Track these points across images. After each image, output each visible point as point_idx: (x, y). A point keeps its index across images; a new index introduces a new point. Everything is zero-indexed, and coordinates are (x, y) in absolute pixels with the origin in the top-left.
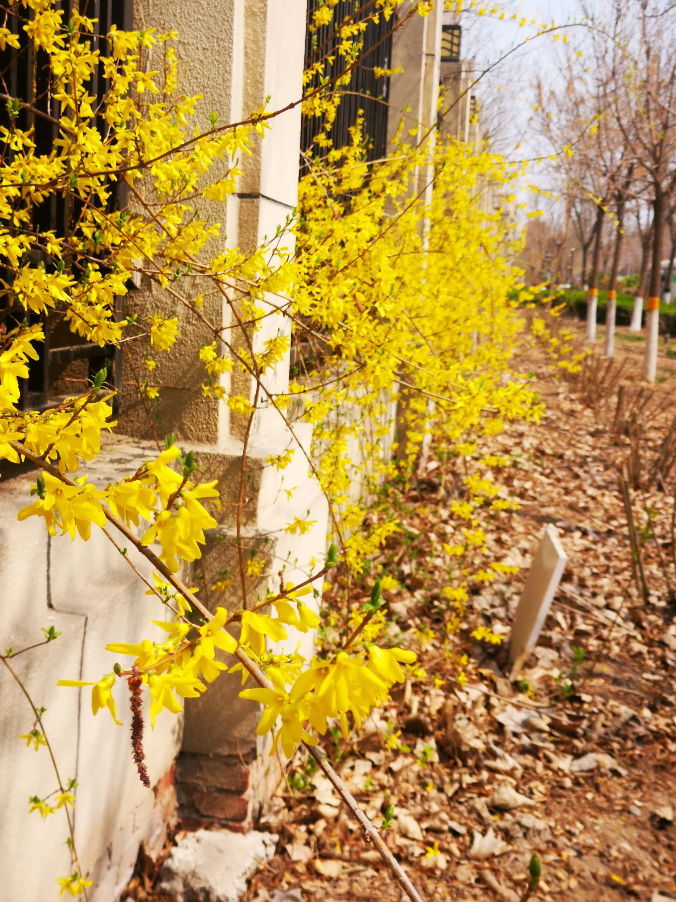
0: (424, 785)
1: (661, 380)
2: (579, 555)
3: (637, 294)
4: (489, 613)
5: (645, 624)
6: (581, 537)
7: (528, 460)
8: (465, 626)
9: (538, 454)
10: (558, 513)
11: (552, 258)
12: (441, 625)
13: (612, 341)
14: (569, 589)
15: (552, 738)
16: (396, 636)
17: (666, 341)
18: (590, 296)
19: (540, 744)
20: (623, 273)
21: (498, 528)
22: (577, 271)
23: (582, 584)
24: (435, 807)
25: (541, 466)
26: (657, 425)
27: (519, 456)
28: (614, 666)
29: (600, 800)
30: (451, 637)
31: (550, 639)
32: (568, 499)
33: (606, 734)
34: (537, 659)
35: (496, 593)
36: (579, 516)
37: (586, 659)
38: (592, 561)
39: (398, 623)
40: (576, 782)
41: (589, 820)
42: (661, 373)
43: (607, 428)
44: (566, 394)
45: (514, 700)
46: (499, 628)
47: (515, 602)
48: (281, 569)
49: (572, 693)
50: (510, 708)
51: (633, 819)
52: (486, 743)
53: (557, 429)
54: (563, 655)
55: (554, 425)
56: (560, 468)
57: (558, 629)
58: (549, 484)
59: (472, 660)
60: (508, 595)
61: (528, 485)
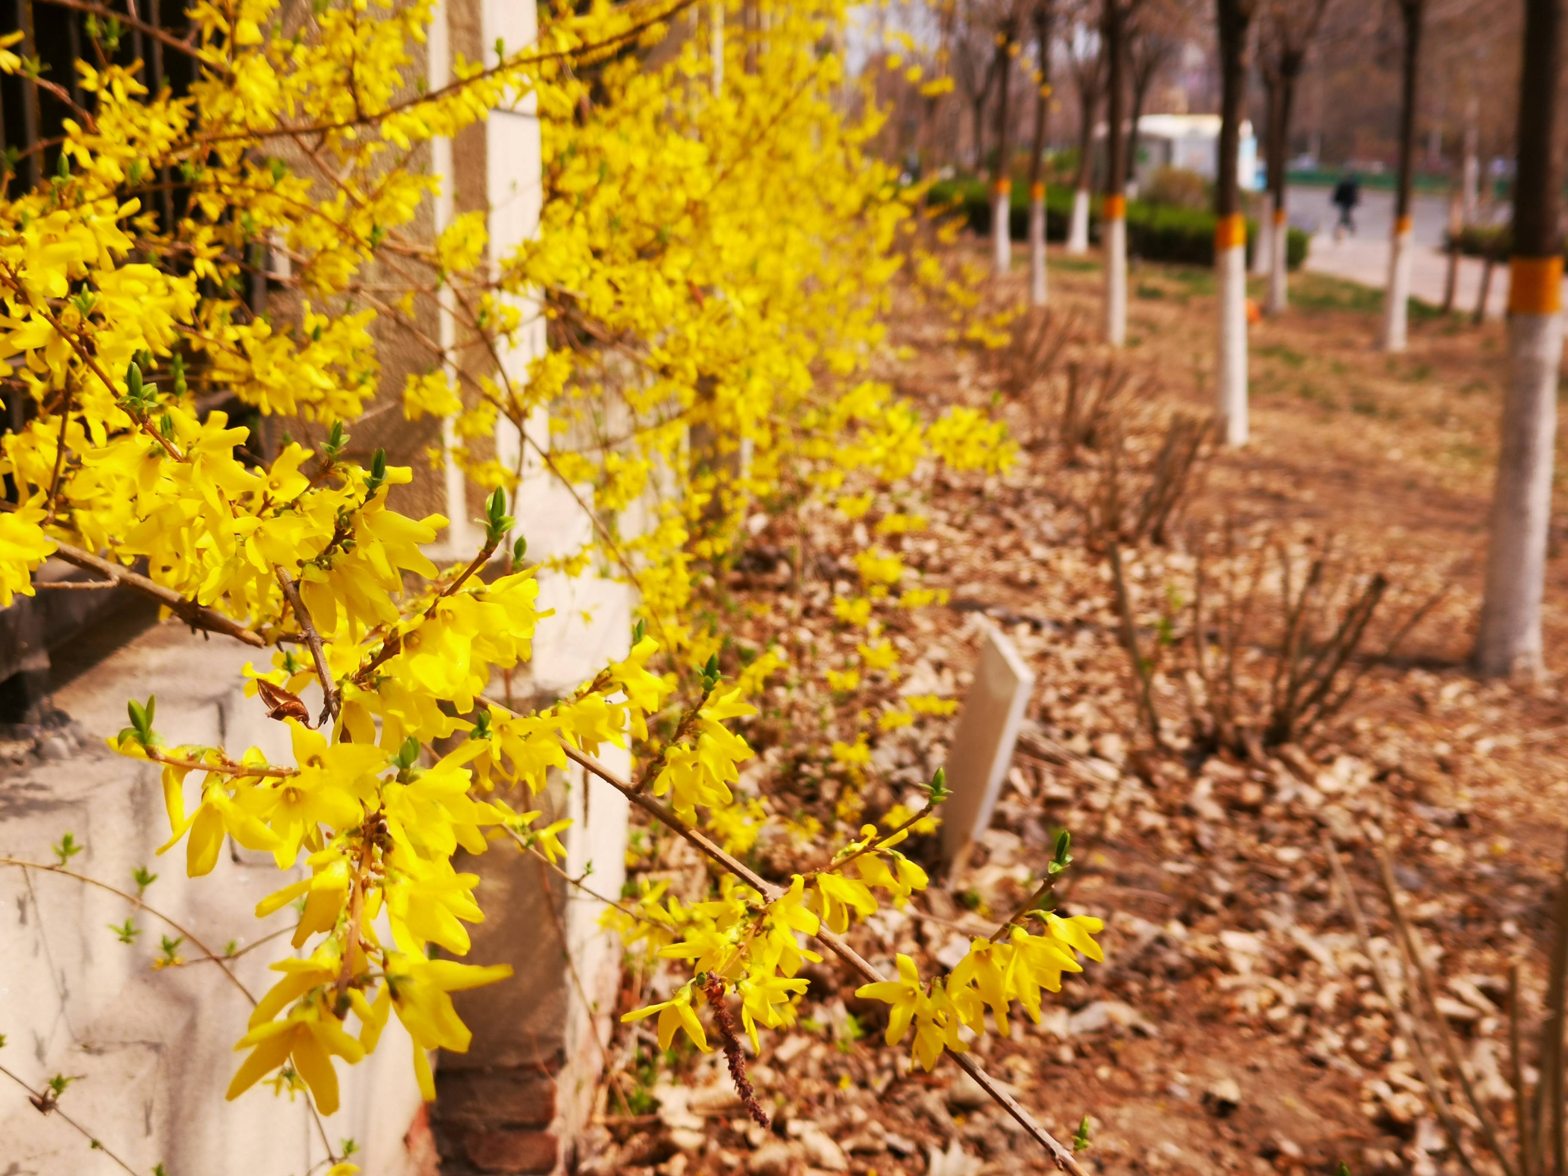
0: (835, 1080)
1: (1133, 342)
4: (895, 778)
5: (1158, 779)
6: (1031, 634)
7: (923, 501)
9: (939, 490)
10: (986, 592)
13: (1041, 274)
18: (995, 193)
21: (890, 628)
23: (1046, 716)
24: (859, 1115)
25: (947, 510)
26: (1139, 425)
28: (1115, 853)
29: (1122, 1079)
31: (1006, 815)
32: (1002, 567)
33: (1118, 969)
34: (988, 852)
35: (904, 743)
36: (1023, 597)
38: (1055, 675)
40: (1079, 1052)
41: (1107, 1111)
42: (1132, 329)
43: (1052, 436)
44: (972, 376)
45: (961, 925)
47: (938, 757)
50: (955, 938)
51: (1175, 1105)
54: (1028, 840)
56: (980, 512)
57: (1015, 798)
58: (966, 543)
60: (923, 744)
61: (930, 547)
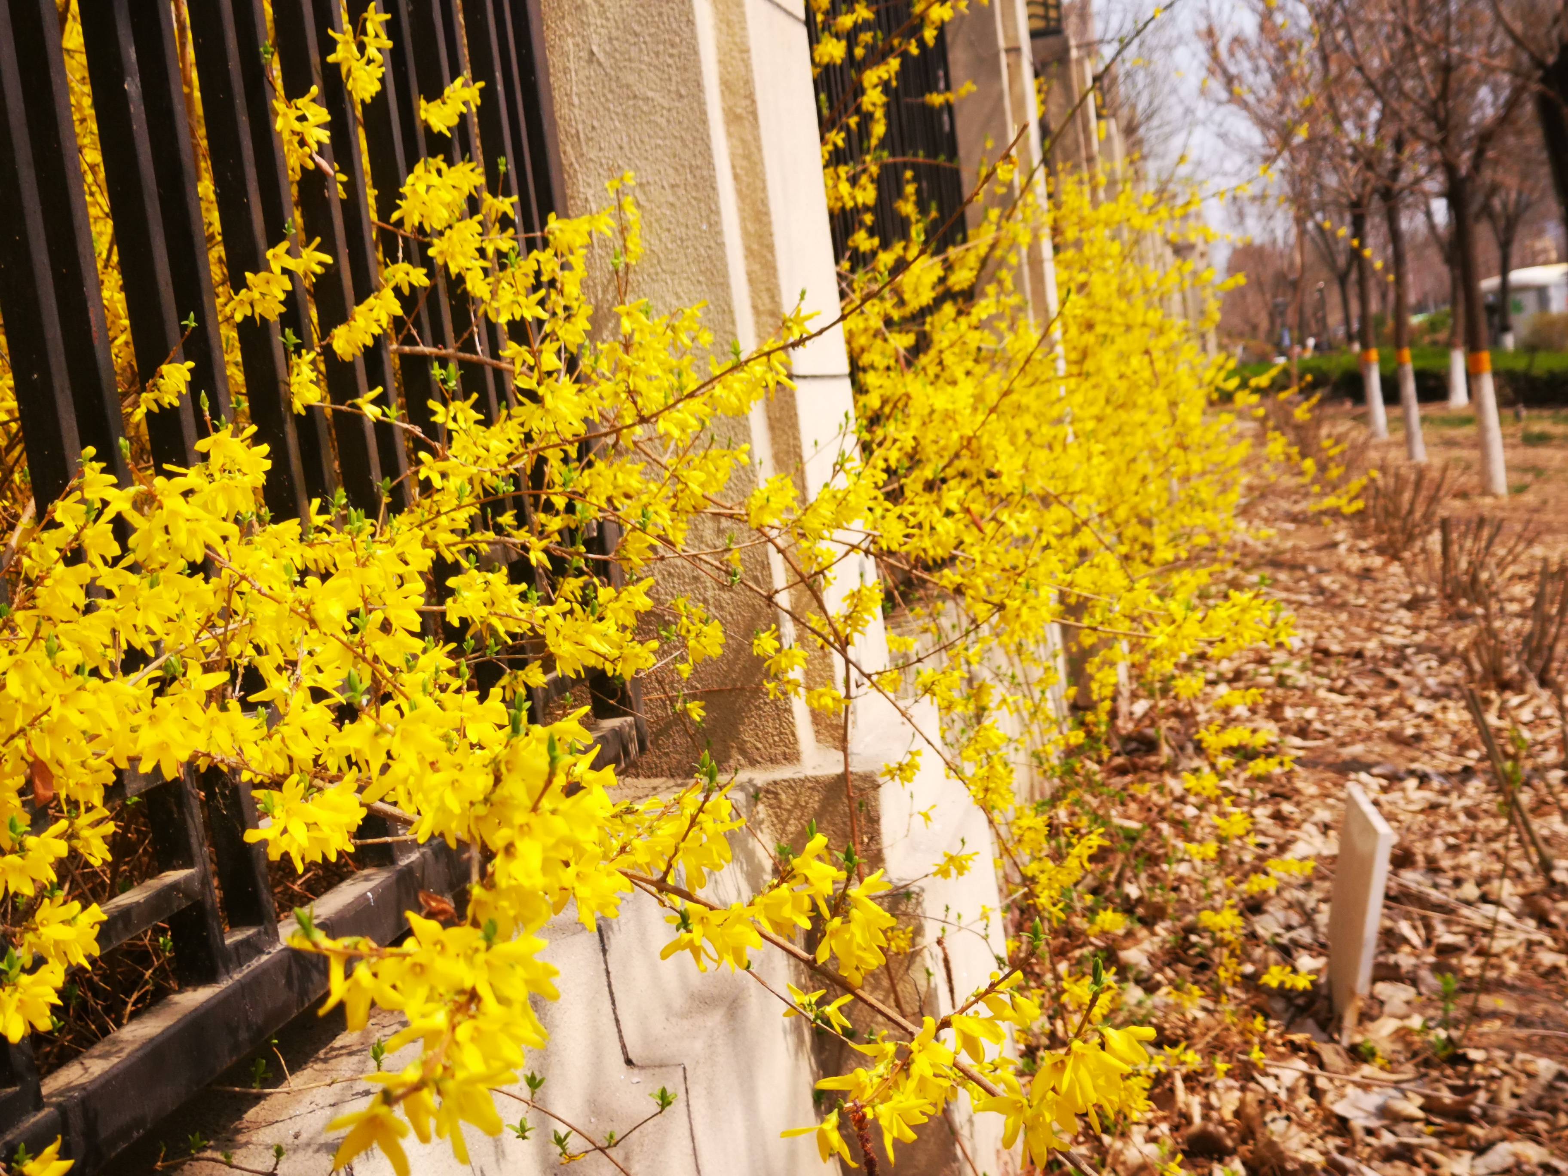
1: (1518, 490)
2: (1421, 817)
3: (1450, 345)
4: (1284, 940)
5: (1554, 918)
6: (1420, 787)
7: (1303, 669)
8: (1249, 968)
9: (1318, 655)
10: (1370, 752)
11: (1286, 305)
12: (1209, 973)
13: (1419, 434)
14: (1412, 878)
15: (1432, 1128)
16: (1140, 1004)
17: (1517, 417)
18: (1365, 363)
19: (1414, 1141)
20: (1420, 308)
21: (1273, 795)
22: (1334, 318)
23: (1433, 867)
25: (1327, 676)
26: (1524, 571)
27: (1285, 665)
28: (1515, 995)
30: (1230, 990)
31: (1397, 966)
32: (1385, 725)
33: (1521, 1108)
34: (1382, 1003)
35: (1290, 906)
36: (1410, 753)
37: (1465, 990)
38: (1444, 825)
39: (1138, 982)
42: (1516, 478)
43: (1433, 591)
44: (1350, 542)
45: (1356, 1077)
46: (1306, 962)
47: (1324, 915)
48: (939, 934)
49: (1450, 1050)
50: (1350, 1090)
52: (1325, 1153)
53: (1343, 606)
54: (1423, 990)
55: (1338, 601)
56: (1360, 674)
57: (1406, 949)
58: (1347, 705)
59: (1273, 1023)
60: (1310, 904)
61: (1310, 713)
